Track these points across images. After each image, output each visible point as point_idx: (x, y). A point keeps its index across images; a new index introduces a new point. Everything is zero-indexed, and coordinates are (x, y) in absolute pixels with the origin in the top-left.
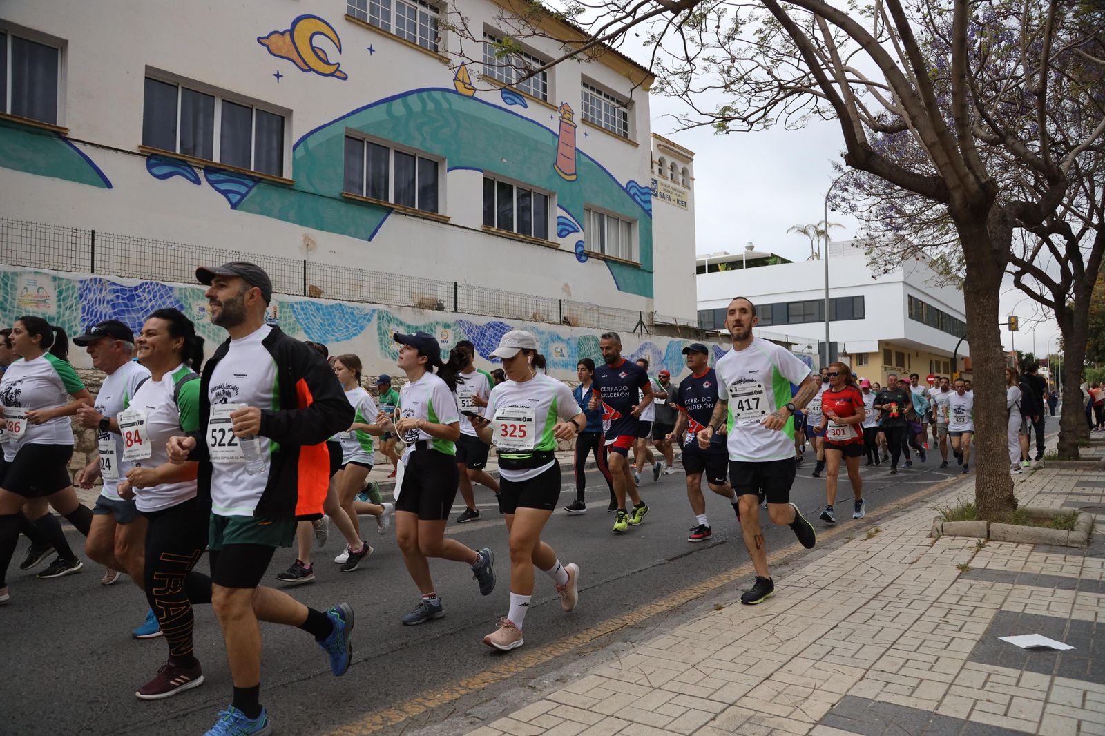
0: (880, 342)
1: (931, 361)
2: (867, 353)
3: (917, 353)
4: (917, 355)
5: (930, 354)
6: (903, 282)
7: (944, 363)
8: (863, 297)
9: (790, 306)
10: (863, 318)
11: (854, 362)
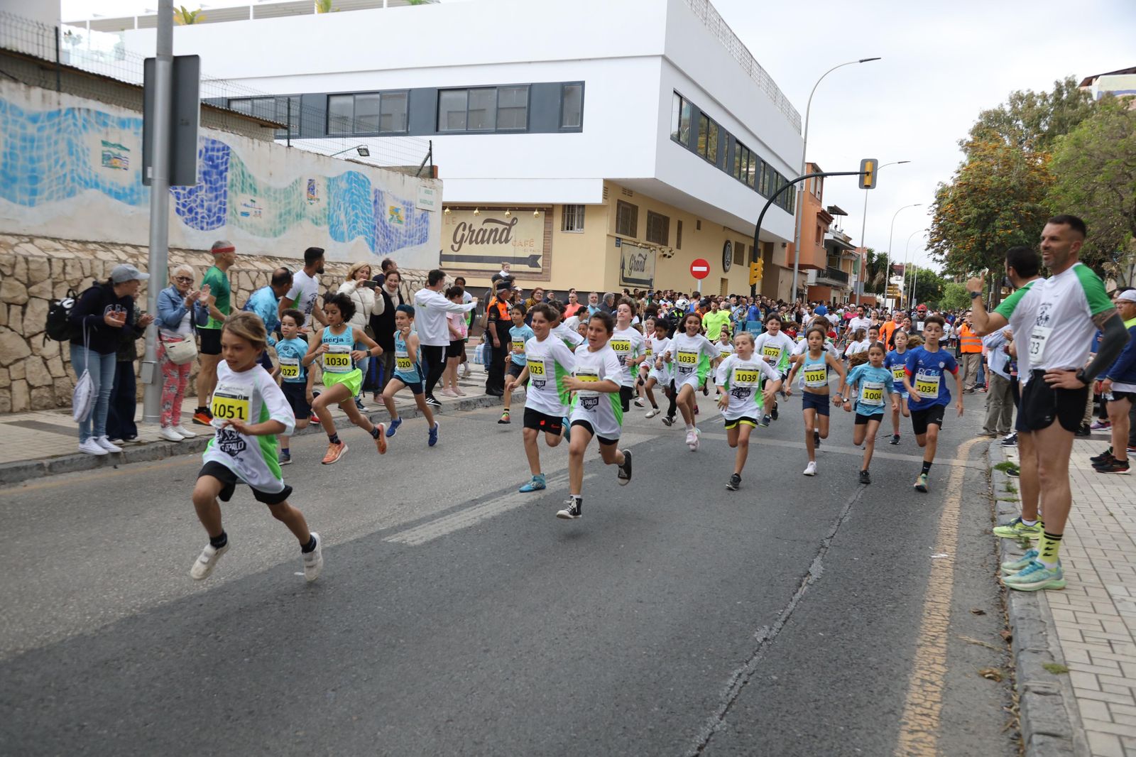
0: (610, 185)
1: (727, 243)
2: (582, 206)
3: (699, 223)
4: (699, 228)
5: (725, 227)
6: (664, 57)
7: (737, 244)
8: (582, 83)
9: (444, 95)
10: (580, 130)
11: (558, 222)
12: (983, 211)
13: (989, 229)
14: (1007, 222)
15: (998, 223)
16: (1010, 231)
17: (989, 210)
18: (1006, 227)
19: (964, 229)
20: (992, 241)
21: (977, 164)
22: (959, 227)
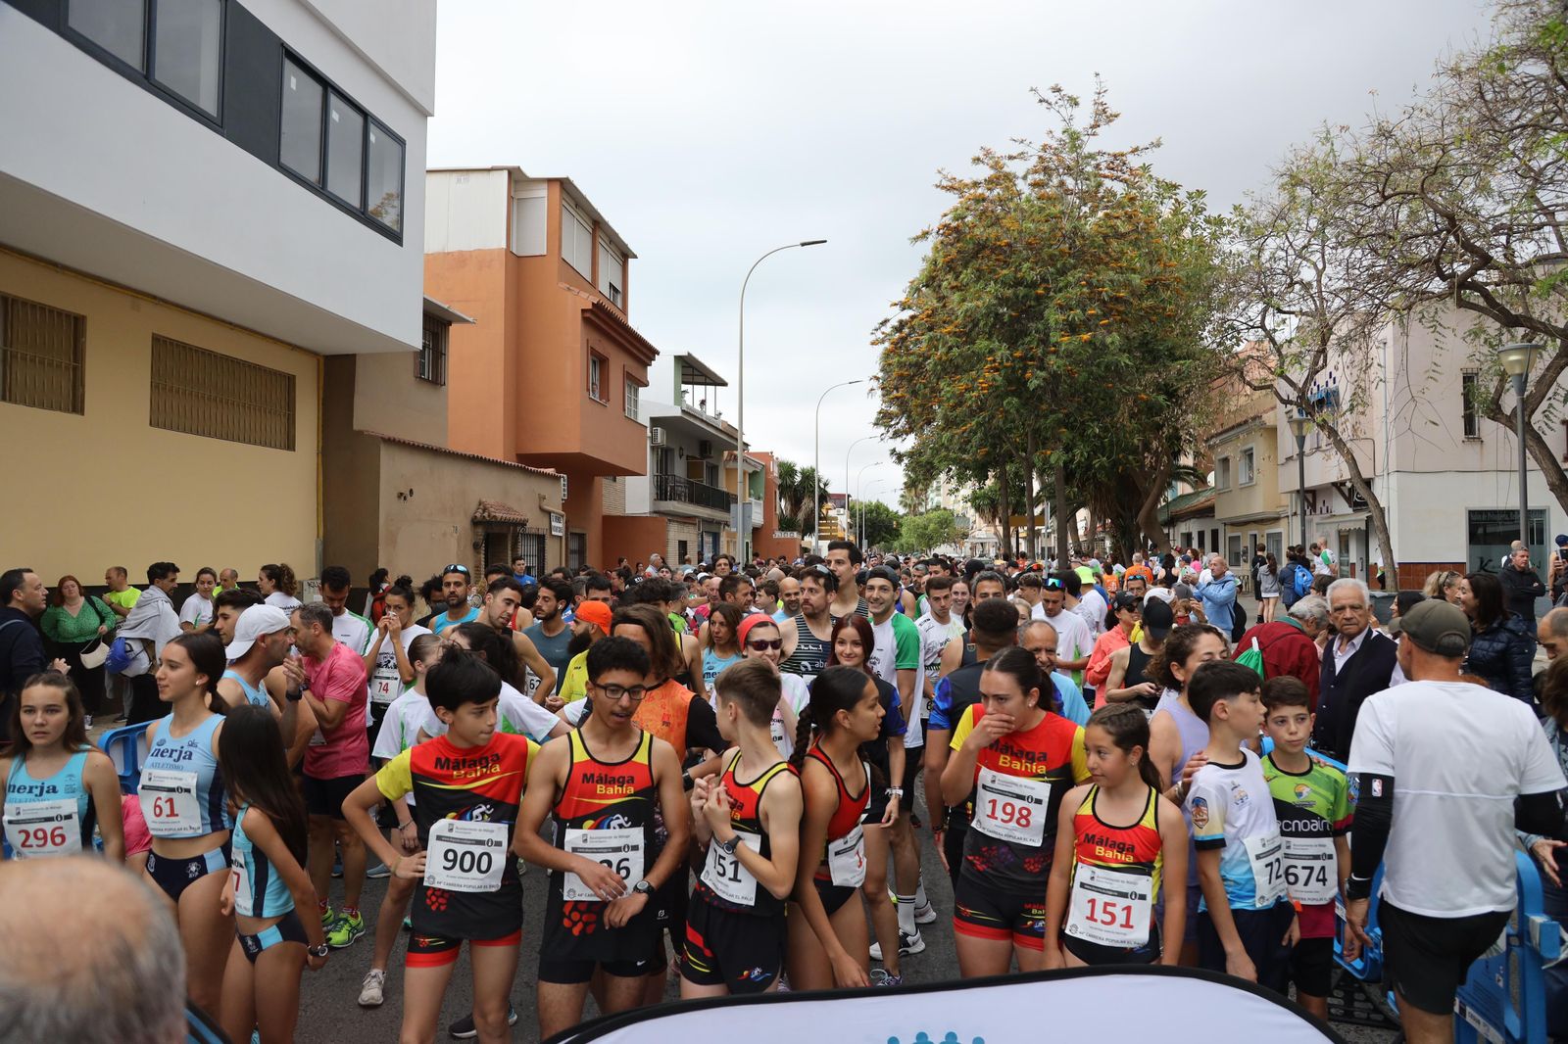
12: (1009, 292)
13: (1031, 340)
14: (1077, 314)
15: (1053, 316)
16: (1086, 337)
17: (1022, 291)
18: (1072, 328)
19: (965, 343)
20: (1042, 368)
21: (980, 191)
22: (951, 341)
